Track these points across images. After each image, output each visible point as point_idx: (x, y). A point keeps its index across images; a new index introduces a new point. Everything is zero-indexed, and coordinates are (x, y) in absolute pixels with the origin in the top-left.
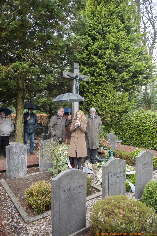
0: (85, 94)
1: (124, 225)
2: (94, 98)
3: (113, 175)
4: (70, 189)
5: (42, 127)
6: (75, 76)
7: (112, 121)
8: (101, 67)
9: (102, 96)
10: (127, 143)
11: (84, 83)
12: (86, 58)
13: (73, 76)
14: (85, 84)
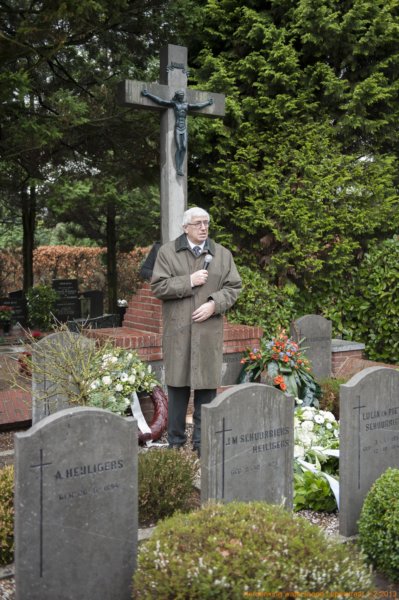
0: (222, 165)
1: (224, 578)
2: (254, 181)
3: (239, 440)
4: (78, 470)
5: (79, 295)
6: (172, 95)
7: (327, 269)
8: (281, 59)
9: (286, 172)
10: (385, 356)
11: (215, 123)
12: (224, 20)
13: (163, 97)
14: (218, 125)
